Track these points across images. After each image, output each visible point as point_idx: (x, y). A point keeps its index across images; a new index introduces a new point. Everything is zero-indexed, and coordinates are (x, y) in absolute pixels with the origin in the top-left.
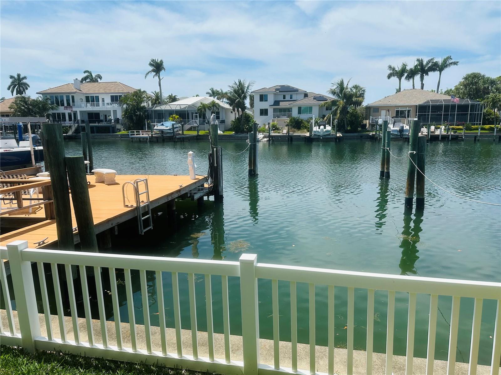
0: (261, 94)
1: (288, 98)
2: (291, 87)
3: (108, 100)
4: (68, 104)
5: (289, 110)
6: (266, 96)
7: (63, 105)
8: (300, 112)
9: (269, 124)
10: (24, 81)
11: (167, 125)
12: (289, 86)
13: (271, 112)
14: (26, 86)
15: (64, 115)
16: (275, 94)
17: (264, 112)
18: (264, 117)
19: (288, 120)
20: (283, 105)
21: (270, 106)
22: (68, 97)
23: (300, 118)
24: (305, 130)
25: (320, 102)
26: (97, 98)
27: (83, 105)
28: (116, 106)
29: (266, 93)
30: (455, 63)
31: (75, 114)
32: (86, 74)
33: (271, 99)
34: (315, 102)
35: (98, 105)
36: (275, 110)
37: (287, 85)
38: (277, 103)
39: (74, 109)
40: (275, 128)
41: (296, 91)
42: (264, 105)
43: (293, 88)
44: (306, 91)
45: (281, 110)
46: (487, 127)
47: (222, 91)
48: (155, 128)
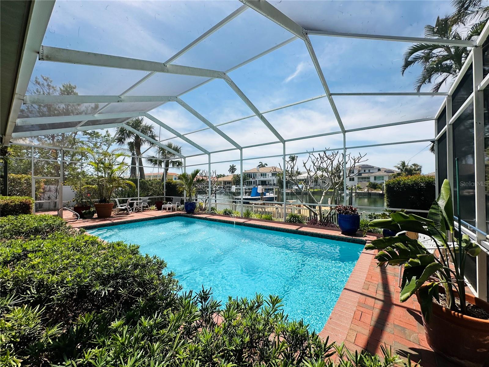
1: (367, 171)
2: (369, 165)
3: (270, 175)
4: (254, 177)
5: (369, 178)
7: (251, 177)
8: (375, 179)
9: (355, 185)
10: (235, 167)
13: (356, 179)
14: (235, 169)
15: (252, 182)
16: (359, 169)
17: (352, 179)
18: (352, 182)
19: (368, 184)
20: (363, 175)
21: (356, 176)
22: (254, 174)
23: (376, 183)
24: (380, 189)
25: (389, 173)
26: (266, 174)
27: (260, 178)
28: (274, 178)
29: (353, 169)
31: (256, 181)
32: (260, 164)
34: (386, 174)
35: (266, 177)
36: (359, 178)
37: (367, 165)
38: (360, 174)
39: (256, 179)
40: (359, 188)
41: (373, 167)
45: (363, 178)
48: (294, 188)
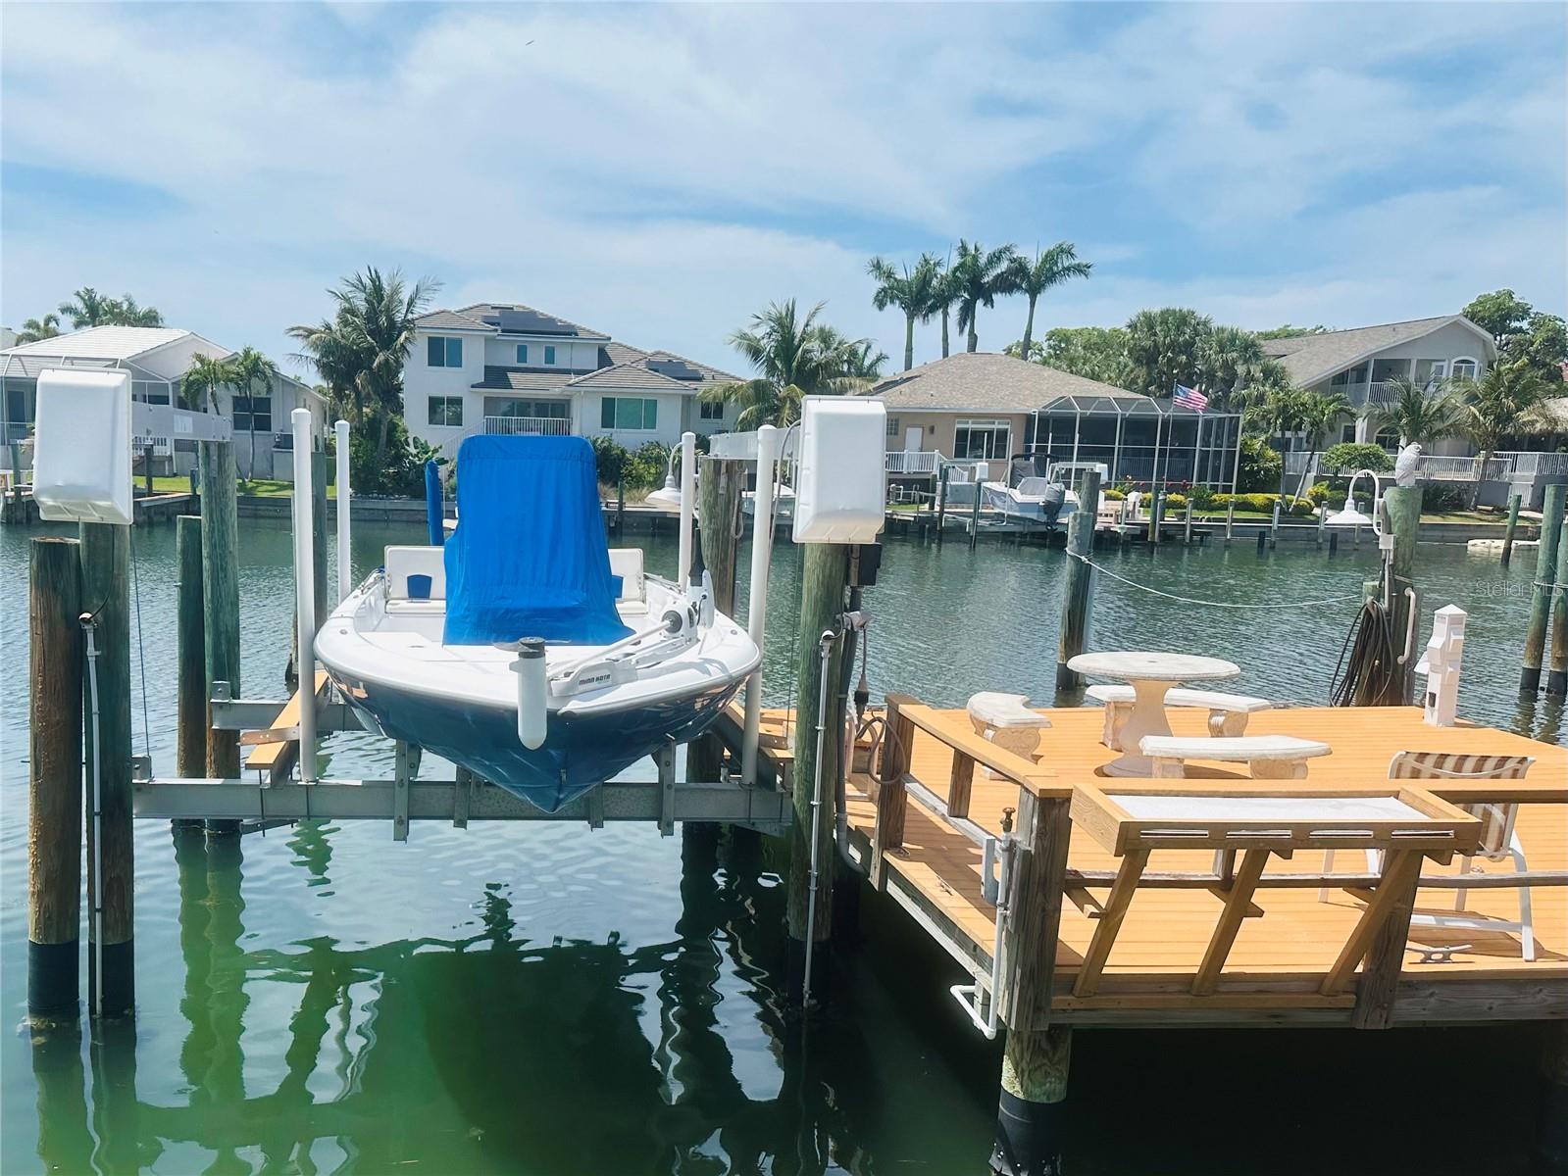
0: (435, 334)
1: (536, 358)
2: (542, 314)
5: (559, 408)
6: (457, 344)
8: (607, 421)
12: (534, 313)
13: (473, 410)
16: (487, 339)
17: (445, 411)
18: (444, 430)
20: (523, 386)
21: (473, 387)
23: (614, 444)
25: (686, 383)
29: (452, 333)
30: (1081, 270)
33: (475, 359)
36: (490, 405)
37: (523, 307)
38: (496, 376)
41: (569, 332)
42: (448, 382)
43: (551, 320)
44: (607, 335)
45: (520, 406)
46: (1258, 498)
47: (131, 304)
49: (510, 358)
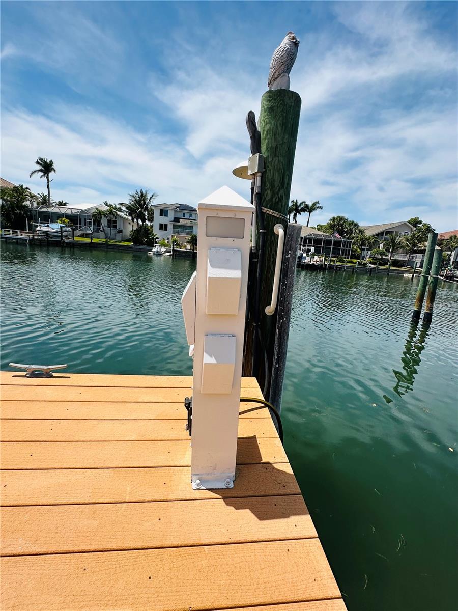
0: (162, 208)
1: (187, 216)
2: (190, 206)
6: (167, 211)
11: (54, 227)
13: (170, 227)
16: (175, 211)
17: (163, 227)
18: (163, 232)
20: (182, 222)
21: (170, 222)
29: (166, 209)
30: (321, 208)
33: (171, 215)
36: (174, 226)
37: (187, 204)
38: (176, 220)
42: (164, 220)
43: (192, 208)
45: (180, 226)
48: (38, 228)
49: (180, 215)
